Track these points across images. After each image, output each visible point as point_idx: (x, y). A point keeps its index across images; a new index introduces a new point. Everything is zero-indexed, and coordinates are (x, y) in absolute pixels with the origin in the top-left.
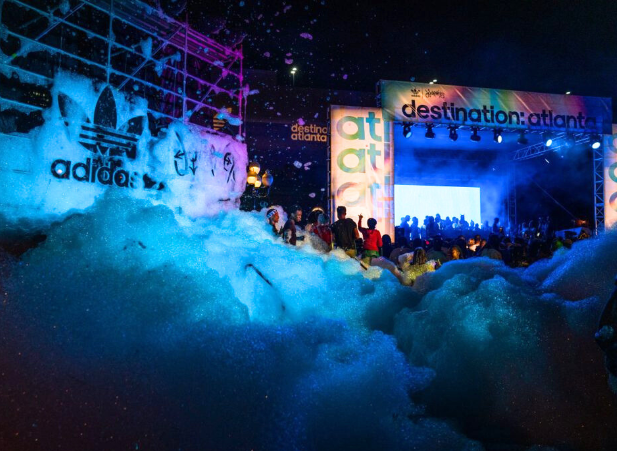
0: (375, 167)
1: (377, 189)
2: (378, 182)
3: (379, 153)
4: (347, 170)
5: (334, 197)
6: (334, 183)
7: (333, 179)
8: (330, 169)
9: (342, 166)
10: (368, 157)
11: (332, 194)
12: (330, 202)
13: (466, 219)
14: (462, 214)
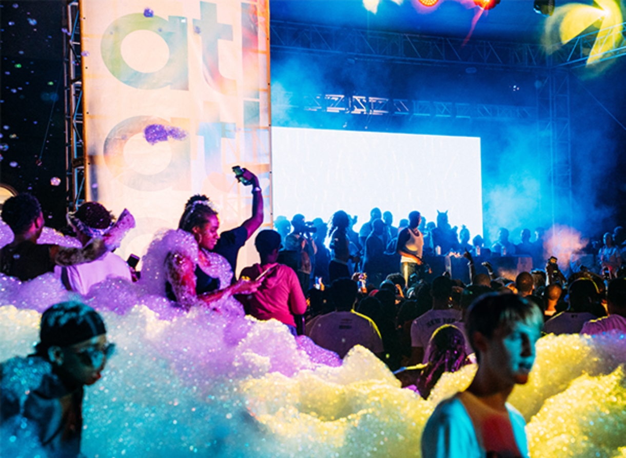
0: (214, 73)
1: (223, 140)
2: (227, 117)
3: (226, 33)
4: (134, 79)
5: (92, 159)
6: (92, 117)
7: (91, 106)
8: (79, 75)
9: (116, 66)
10: (195, 46)
11: (88, 151)
12: (81, 176)
13: (452, 222)
14: (443, 211)
